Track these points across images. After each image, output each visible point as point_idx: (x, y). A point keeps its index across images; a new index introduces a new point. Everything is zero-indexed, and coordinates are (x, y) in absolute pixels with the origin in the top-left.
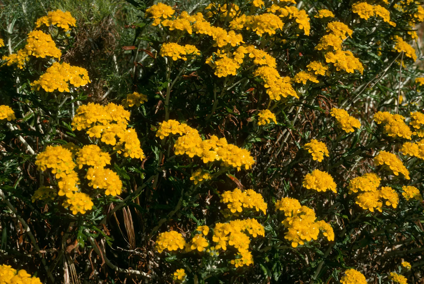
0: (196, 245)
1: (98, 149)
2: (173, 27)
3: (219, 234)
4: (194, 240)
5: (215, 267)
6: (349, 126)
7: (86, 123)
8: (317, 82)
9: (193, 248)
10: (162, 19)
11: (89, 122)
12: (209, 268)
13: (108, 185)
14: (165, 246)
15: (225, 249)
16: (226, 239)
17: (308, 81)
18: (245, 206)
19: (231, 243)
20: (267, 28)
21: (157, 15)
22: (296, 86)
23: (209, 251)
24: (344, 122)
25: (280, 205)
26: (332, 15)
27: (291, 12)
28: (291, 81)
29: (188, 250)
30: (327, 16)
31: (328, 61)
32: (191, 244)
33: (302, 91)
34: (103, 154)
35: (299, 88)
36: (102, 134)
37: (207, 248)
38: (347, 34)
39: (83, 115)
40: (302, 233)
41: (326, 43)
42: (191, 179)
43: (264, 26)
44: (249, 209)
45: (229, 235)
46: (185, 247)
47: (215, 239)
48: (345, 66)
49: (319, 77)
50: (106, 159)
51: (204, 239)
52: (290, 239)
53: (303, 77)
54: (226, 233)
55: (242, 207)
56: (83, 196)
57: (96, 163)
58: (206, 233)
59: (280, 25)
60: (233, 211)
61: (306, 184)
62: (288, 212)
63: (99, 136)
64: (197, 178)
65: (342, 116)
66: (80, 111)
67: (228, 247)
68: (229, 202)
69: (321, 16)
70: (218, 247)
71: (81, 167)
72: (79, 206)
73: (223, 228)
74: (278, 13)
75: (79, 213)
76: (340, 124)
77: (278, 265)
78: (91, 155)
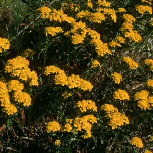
0: (66, 129)
1: (18, 82)
2: (52, 19)
3: (77, 123)
4: (66, 126)
5: (75, 139)
6: (133, 66)
7: (12, 69)
8: (121, 46)
9: (65, 130)
10: (46, 14)
11: (14, 68)
12: (72, 139)
13: (25, 100)
14: (51, 129)
15: (80, 130)
16: (80, 125)
17: (116, 46)
18: (88, 109)
19: (83, 128)
20: (98, 20)
21: (43, 12)
22: (110, 48)
23: (72, 131)
24: (130, 64)
25: (104, 108)
26: (125, 11)
27: (108, 11)
28: (108, 45)
29: (62, 131)
30: (123, 11)
31: (126, 36)
32: (64, 128)
33: (113, 51)
34: (21, 84)
35: (112, 49)
36: (20, 74)
37: (71, 130)
38: (132, 21)
39: (11, 65)
40: (117, 122)
41: (125, 27)
42: (63, 96)
43: (96, 19)
44: (90, 110)
45: (82, 123)
46: (60, 130)
47: (75, 126)
48: (134, 39)
49: (121, 44)
50: (22, 86)
51: (70, 126)
52: (111, 125)
53: (113, 44)
54: (81, 123)
55: (86, 109)
56: (13, 106)
57: (17, 89)
58: (71, 123)
59: (103, 18)
60: (82, 111)
61: (115, 96)
62: (108, 111)
63: (18, 75)
64: (65, 95)
65: (129, 60)
66: (9, 63)
67: (82, 129)
68: (80, 107)
69: (120, 11)
70: (77, 130)
71: (10, 91)
72: (11, 111)
73: (79, 120)
74: (102, 12)
75: (11, 114)
76: (129, 65)
77: (103, 136)
78: (15, 85)
